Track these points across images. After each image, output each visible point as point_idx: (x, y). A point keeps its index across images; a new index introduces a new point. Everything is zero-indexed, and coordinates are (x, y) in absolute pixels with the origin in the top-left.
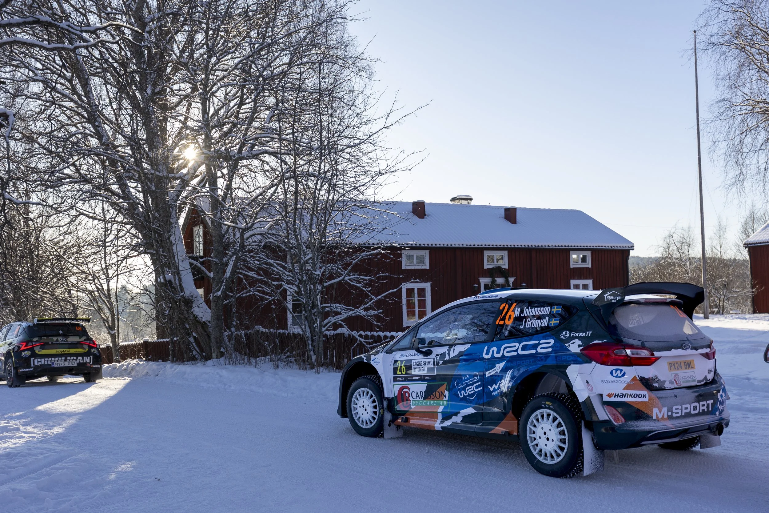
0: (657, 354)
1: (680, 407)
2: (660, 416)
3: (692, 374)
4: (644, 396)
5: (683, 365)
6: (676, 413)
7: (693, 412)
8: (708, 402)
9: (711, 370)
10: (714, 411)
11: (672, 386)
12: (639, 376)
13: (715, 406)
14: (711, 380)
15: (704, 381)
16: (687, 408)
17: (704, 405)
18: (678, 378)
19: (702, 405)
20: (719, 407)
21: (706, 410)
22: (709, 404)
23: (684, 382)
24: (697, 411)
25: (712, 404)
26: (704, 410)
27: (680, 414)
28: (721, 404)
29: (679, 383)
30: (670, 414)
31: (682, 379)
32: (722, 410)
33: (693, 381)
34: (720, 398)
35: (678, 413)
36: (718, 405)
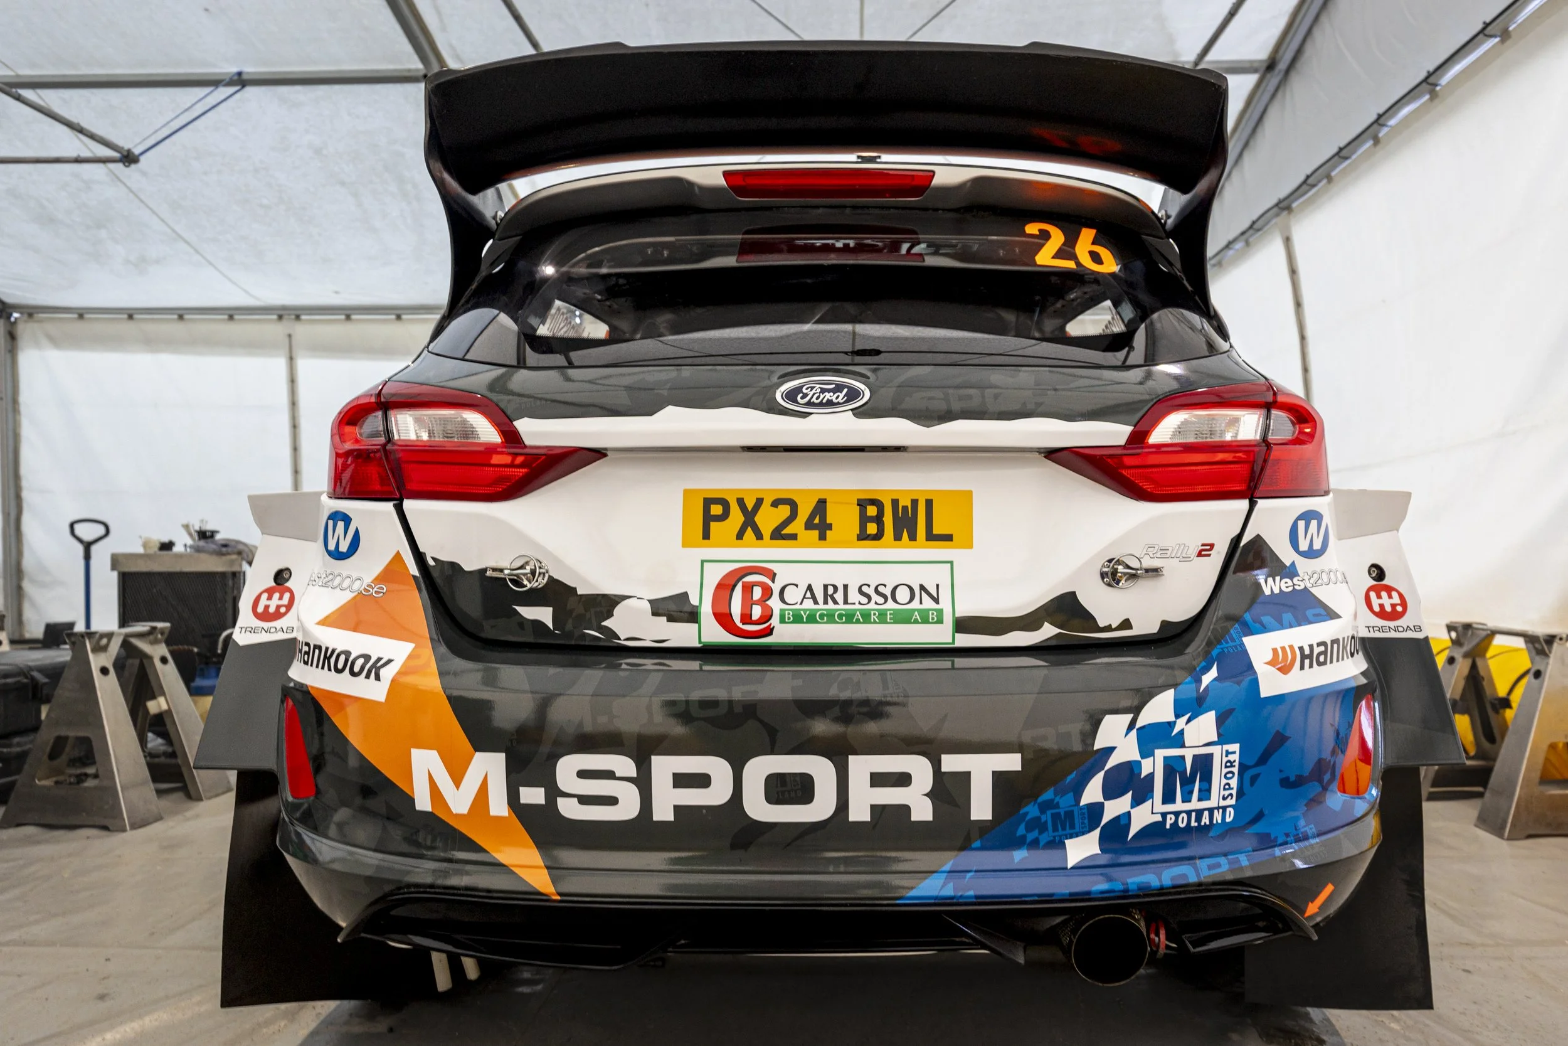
0: (536, 431)
1: (624, 765)
2: (459, 801)
3: (932, 576)
4: (373, 669)
5: (843, 518)
6: (584, 800)
7: (758, 808)
8: (951, 763)
9: (1148, 563)
10: (1036, 824)
11: (682, 635)
12: (419, 557)
13: (1048, 795)
14: (1146, 625)
15: (1048, 631)
16: (702, 781)
17: (903, 780)
18: (757, 593)
19: (878, 780)
20: (1096, 810)
21: (923, 811)
22: (966, 776)
23: (812, 619)
24: (821, 808)
25: (1000, 779)
26: (905, 809)
27: (628, 808)
28: (1142, 792)
29: (746, 618)
30: (533, 795)
31: (792, 595)
32: (1152, 831)
33: (903, 618)
34: (1126, 750)
35: (612, 801)
36: (1093, 792)
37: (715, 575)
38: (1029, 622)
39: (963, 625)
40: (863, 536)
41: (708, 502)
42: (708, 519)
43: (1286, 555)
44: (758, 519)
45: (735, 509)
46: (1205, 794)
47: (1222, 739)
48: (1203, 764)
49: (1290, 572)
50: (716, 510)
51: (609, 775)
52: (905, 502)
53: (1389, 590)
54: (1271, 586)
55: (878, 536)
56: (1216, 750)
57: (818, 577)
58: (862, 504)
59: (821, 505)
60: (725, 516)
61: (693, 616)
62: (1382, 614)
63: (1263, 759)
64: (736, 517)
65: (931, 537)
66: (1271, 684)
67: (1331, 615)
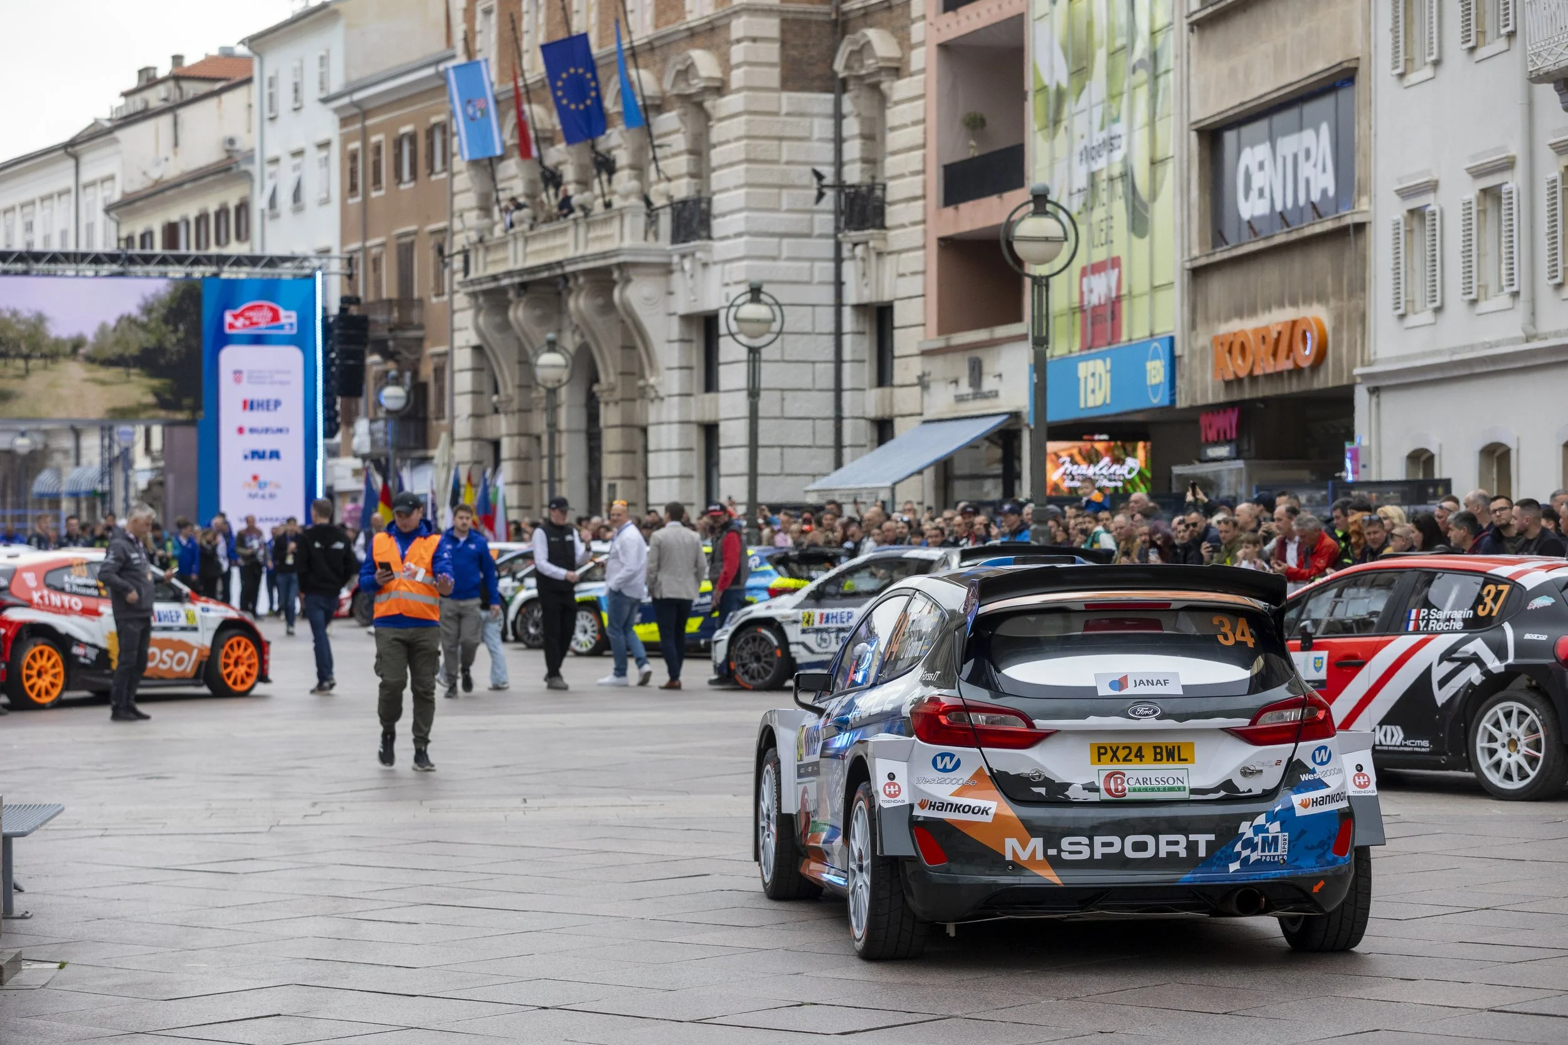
0: (1040, 724)
1: (1085, 840)
2: (1024, 856)
3: (1181, 774)
4: (985, 811)
5: (1148, 753)
6: (1071, 853)
7: (1130, 853)
8: (1192, 837)
9: (1258, 768)
10: (1220, 859)
11: (1094, 797)
12: (990, 770)
13: (1223, 848)
14: (1257, 791)
15: (1222, 793)
16: (1111, 844)
17: (1177, 843)
18: (1119, 781)
19: (1169, 843)
20: (1239, 853)
21: (1183, 854)
22: (1197, 842)
23: (1139, 790)
24: (1150, 853)
25: (1208, 842)
26: (1177, 853)
27: (1086, 855)
28: (1254, 848)
29: (1117, 790)
30: (1052, 852)
31: (1132, 782)
32: (1258, 861)
33: (1171, 789)
34: (1249, 834)
35: (1080, 852)
36: (1238, 848)
37: (1104, 774)
38: (1216, 790)
39: (1193, 791)
40: (1155, 760)
41: (1099, 748)
42: (1100, 754)
43: (1311, 765)
44: (1118, 754)
45: (1109, 751)
46: (1276, 850)
47: (1282, 831)
48: (1275, 839)
49: (1313, 772)
50: (1102, 751)
51: (1079, 844)
52: (1170, 747)
53: (1364, 775)
54: (1304, 777)
55: (1161, 760)
56: (1280, 835)
57: (1141, 775)
58: (1155, 748)
59: (1140, 749)
60: (1105, 753)
61: (1097, 790)
62: (1360, 786)
63: (1298, 837)
64: (1110, 754)
65: (1180, 760)
66: (1300, 812)
67: (1328, 786)
